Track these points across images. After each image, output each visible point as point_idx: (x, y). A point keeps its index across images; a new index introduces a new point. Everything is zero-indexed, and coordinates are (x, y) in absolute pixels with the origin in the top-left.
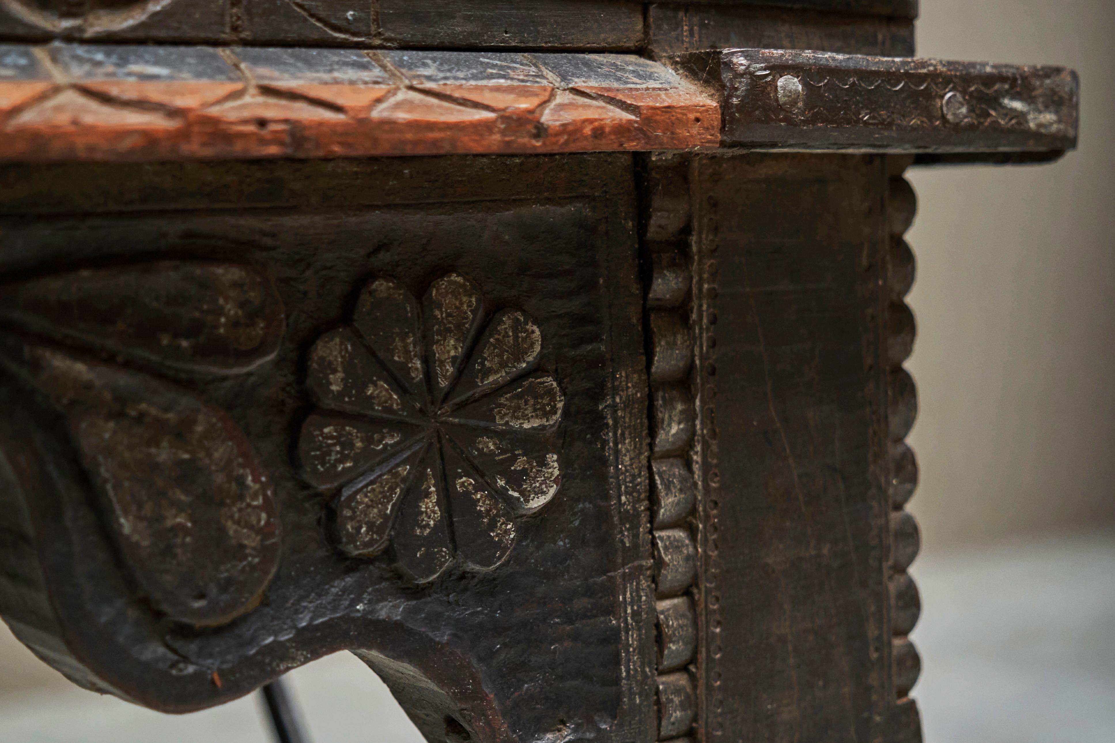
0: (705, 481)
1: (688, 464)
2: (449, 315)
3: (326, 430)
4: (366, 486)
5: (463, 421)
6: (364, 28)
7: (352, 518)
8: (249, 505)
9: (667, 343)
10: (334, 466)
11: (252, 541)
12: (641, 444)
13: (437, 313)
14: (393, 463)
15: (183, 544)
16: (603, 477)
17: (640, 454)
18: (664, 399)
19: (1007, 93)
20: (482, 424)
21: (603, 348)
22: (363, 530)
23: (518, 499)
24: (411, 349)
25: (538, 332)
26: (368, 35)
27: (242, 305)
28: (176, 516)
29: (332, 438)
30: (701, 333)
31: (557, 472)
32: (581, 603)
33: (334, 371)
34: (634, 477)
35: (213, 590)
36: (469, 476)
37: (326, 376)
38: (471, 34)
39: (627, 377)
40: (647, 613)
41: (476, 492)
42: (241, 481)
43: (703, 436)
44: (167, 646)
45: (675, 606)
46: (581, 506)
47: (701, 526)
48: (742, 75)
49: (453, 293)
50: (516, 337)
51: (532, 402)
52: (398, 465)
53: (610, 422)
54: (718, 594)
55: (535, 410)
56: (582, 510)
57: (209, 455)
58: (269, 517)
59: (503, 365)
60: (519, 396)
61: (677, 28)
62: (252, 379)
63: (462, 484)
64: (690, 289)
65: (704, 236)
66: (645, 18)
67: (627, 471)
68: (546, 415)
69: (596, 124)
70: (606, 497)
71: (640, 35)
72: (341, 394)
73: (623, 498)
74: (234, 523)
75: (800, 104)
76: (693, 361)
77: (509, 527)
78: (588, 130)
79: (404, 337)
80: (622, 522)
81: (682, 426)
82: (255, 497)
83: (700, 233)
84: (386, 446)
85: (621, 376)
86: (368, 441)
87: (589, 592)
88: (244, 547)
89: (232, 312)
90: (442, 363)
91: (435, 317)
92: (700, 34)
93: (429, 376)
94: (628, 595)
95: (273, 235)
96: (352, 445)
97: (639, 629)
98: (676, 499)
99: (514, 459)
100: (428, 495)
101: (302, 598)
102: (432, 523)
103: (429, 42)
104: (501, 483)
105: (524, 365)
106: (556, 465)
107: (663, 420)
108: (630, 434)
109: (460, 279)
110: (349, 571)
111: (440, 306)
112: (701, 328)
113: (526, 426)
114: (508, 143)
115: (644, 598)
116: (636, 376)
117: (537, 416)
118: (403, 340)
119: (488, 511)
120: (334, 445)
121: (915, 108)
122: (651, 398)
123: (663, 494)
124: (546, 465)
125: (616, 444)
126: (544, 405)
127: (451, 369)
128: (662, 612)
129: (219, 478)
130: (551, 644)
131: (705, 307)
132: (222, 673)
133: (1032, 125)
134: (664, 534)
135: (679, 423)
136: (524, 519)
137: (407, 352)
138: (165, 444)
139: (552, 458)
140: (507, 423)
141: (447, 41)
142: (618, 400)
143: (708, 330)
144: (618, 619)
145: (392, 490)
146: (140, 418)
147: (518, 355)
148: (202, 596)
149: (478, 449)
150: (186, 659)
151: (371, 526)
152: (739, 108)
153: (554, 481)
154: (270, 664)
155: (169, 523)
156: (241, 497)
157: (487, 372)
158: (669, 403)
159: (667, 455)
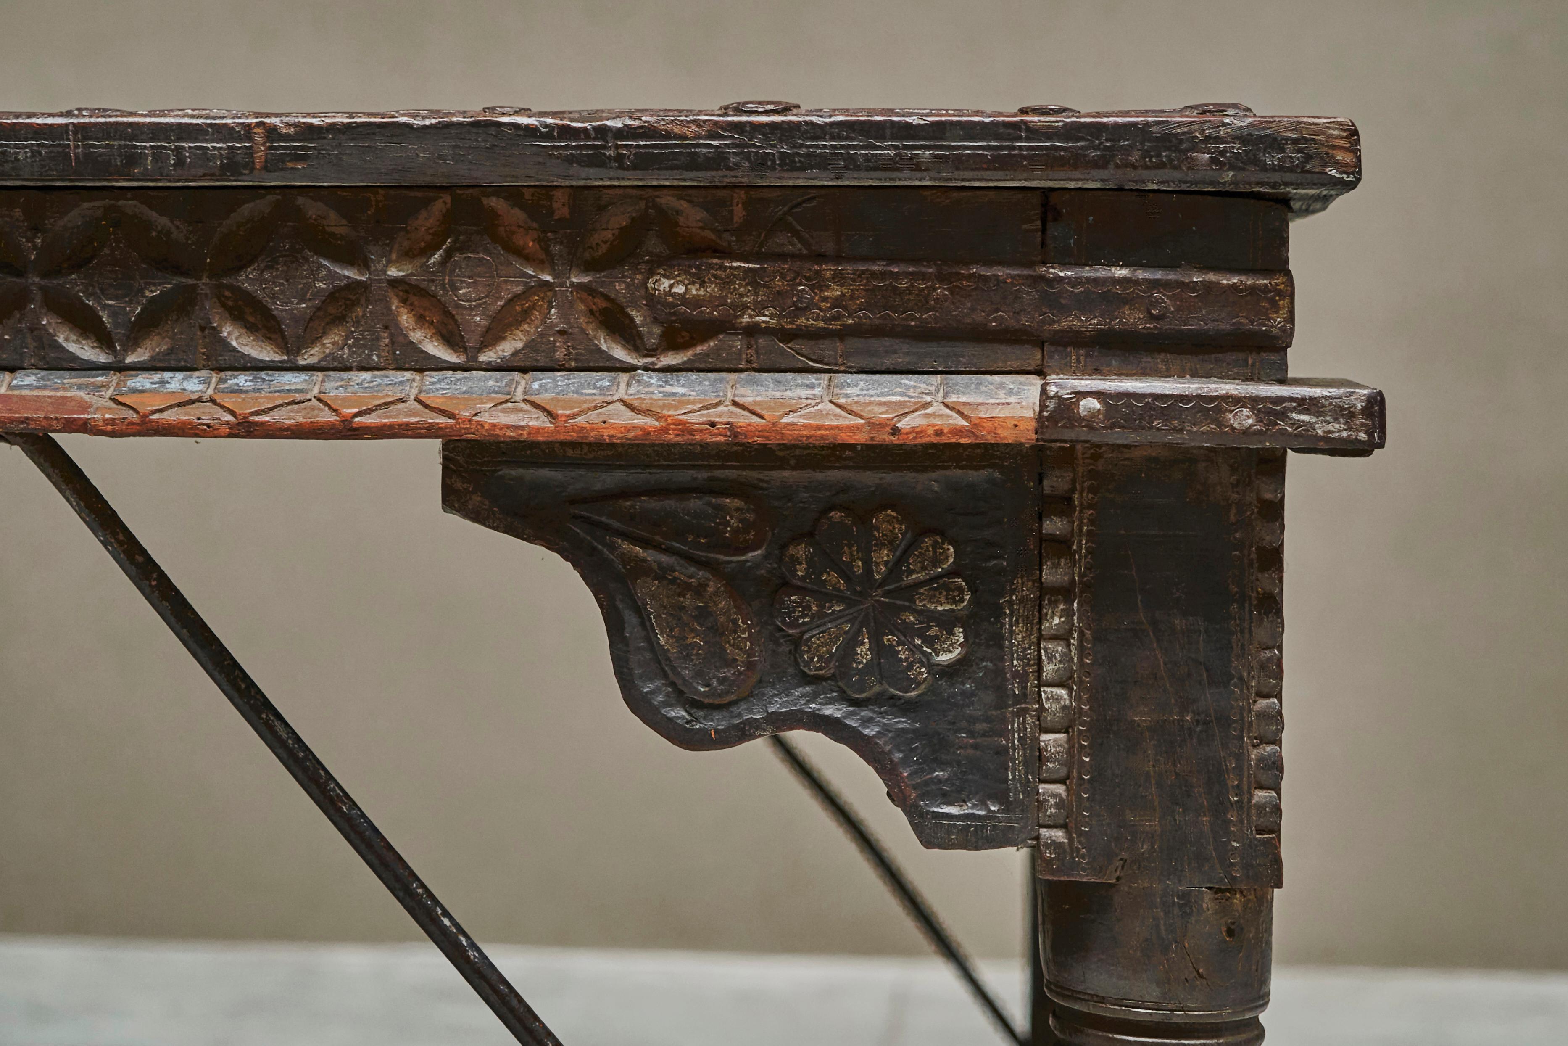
0: (1081, 659)
1: (1069, 645)
2: (884, 535)
3: (793, 598)
4: (819, 634)
5: (892, 601)
6: (833, 361)
7: (807, 652)
8: (739, 636)
9: (1052, 563)
10: (797, 619)
11: (741, 658)
12: (1032, 628)
13: (876, 533)
14: (838, 622)
15: (697, 654)
16: (1001, 647)
17: (1031, 634)
18: (1050, 600)
19: (1294, 409)
20: (907, 604)
21: (1005, 563)
22: (816, 659)
23: (931, 654)
24: (855, 553)
25: (952, 550)
26: (836, 364)
27: (741, 521)
28: (694, 638)
29: (796, 602)
30: (1080, 559)
31: (962, 640)
32: (980, 727)
33: (800, 563)
34: (1025, 649)
35: (715, 683)
36: (894, 635)
37: (794, 566)
38: (908, 363)
39: (1023, 583)
40: (1031, 740)
41: (898, 646)
42: (735, 622)
43: (1079, 627)
44: (686, 711)
45: (1055, 740)
46: (984, 664)
47: (1075, 687)
48: (1052, 398)
49: (888, 522)
50: (935, 552)
51: (945, 593)
52: (842, 624)
53: (1008, 612)
54: (1088, 734)
55: (947, 599)
56: (985, 667)
57: (716, 605)
58: (752, 644)
59: (924, 568)
60: (935, 589)
61: (1066, 358)
62: (749, 564)
63: (889, 640)
64: (1073, 530)
65: (1085, 494)
66: (1043, 352)
67: (1019, 644)
68: (955, 602)
69: (937, 428)
70: (1002, 659)
71: (1039, 362)
72: (803, 578)
73: (1015, 663)
74: (730, 645)
75: (1101, 417)
76: (1074, 577)
77: (923, 670)
78: (931, 431)
79: (850, 546)
80: (1014, 678)
81: (1063, 619)
82: (744, 632)
83: (1081, 493)
84: (834, 611)
85: (1018, 582)
86: (821, 607)
87: (988, 719)
88: (737, 660)
89: (735, 525)
90: (877, 564)
91: (874, 536)
92: (1085, 361)
93: (868, 572)
94: (1016, 725)
95: (767, 482)
96: (810, 608)
97: (1024, 749)
98: (1056, 668)
99: (929, 628)
100: (863, 644)
101: (775, 695)
102: (865, 661)
103: (878, 368)
104: (918, 642)
105: (940, 570)
106: (961, 635)
107: (1046, 614)
108: (1023, 621)
109: (894, 514)
110: (809, 683)
111: (878, 529)
112: (1080, 556)
113: (940, 608)
114: (872, 438)
115: (1029, 730)
116: (1030, 583)
117: (948, 603)
118: (850, 548)
119: (906, 659)
120: (798, 607)
121: (1206, 419)
122: (1041, 598)
123: (1045, 662)
124: (954, 635)
125: (1011, 626)
126: (954, 596)
127: (884, 569)
128: (1044, 741)
129: (722, 619)
130: (958, 749)
131: (1084, 542)
132: (717, 731)
133: (1320, 432)
134: (1048, 690)
135: (1060, 617)
136: (940, 667)
137: (852, 555)
138: (688, 596)
139: (959, 631)
140: (924, 605)
141: (891, 367)
142: (1014, 598)
143: (1086, 557)
144: (1007, 740)
145: (837, 638)
146: (674, 581)
147: (936, 562)
148: (708, 685)
149: (901, 619)
150: (697, 720)
151: (821, 658)
152: (1048, 418)
153: (959, 645)
154: (749, 730)
155: (689, 641)
156: (735, 632)
157: (911, 572)
158: (1054, 604)
159: (1054, 638)
